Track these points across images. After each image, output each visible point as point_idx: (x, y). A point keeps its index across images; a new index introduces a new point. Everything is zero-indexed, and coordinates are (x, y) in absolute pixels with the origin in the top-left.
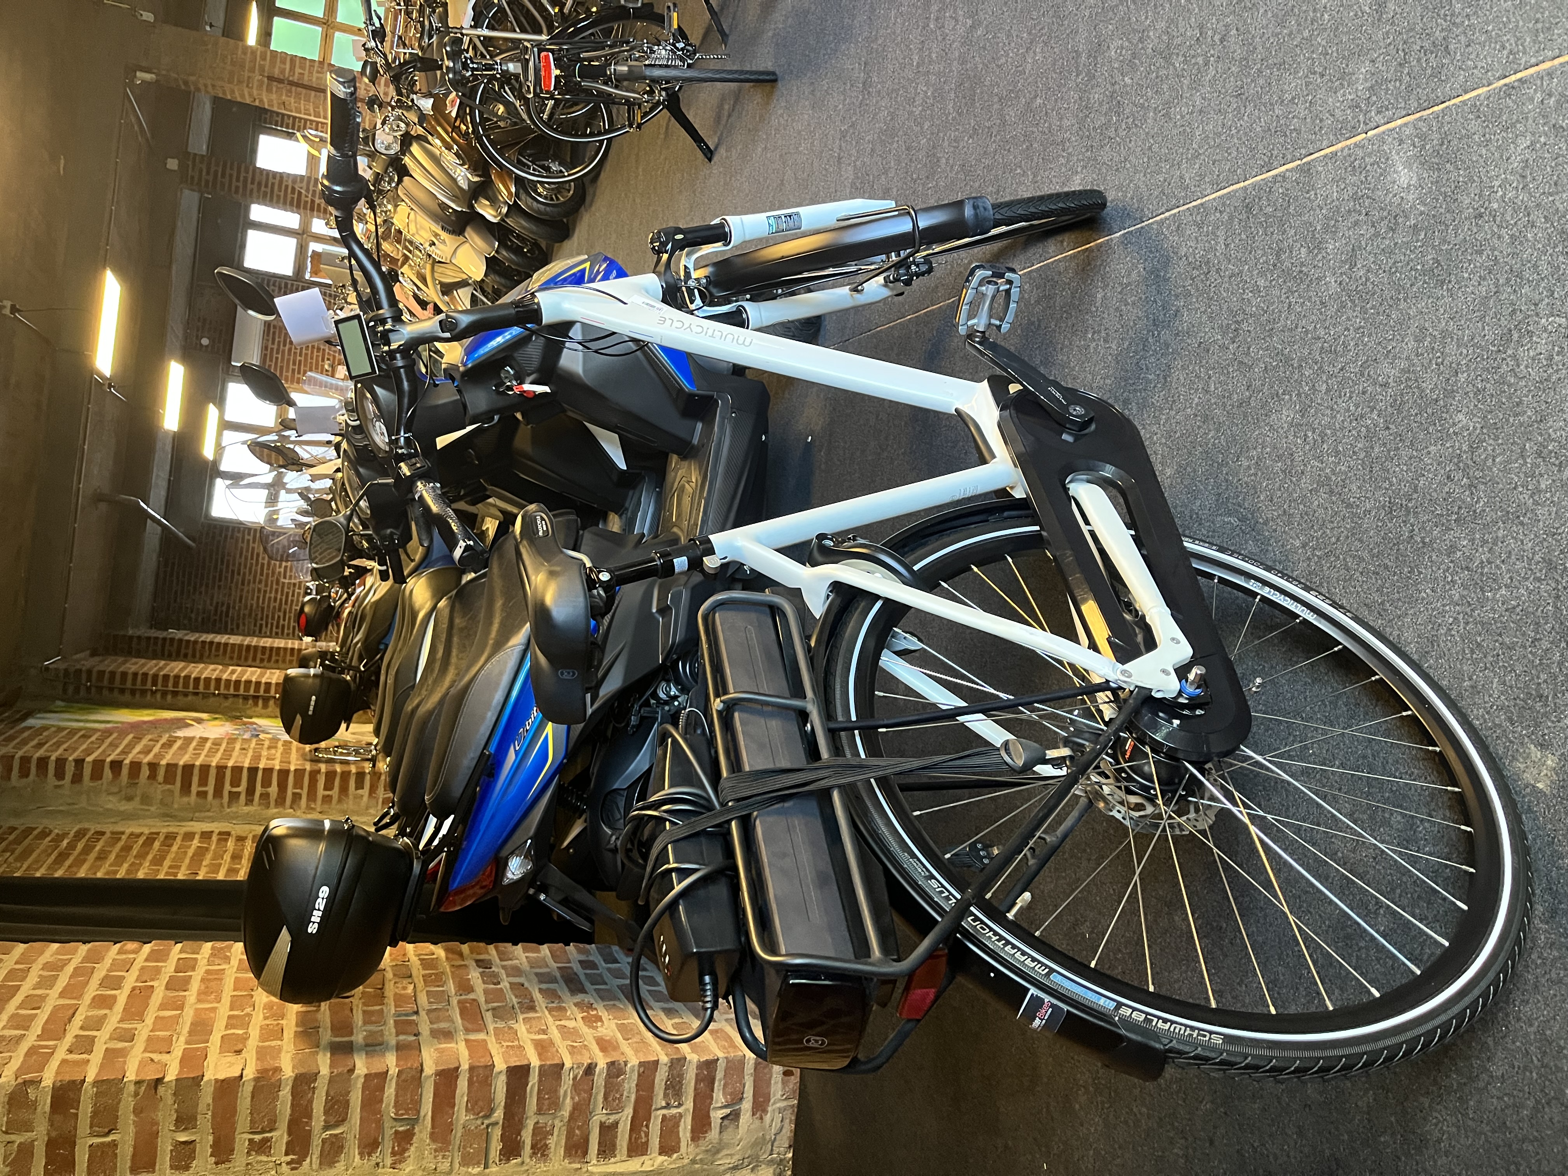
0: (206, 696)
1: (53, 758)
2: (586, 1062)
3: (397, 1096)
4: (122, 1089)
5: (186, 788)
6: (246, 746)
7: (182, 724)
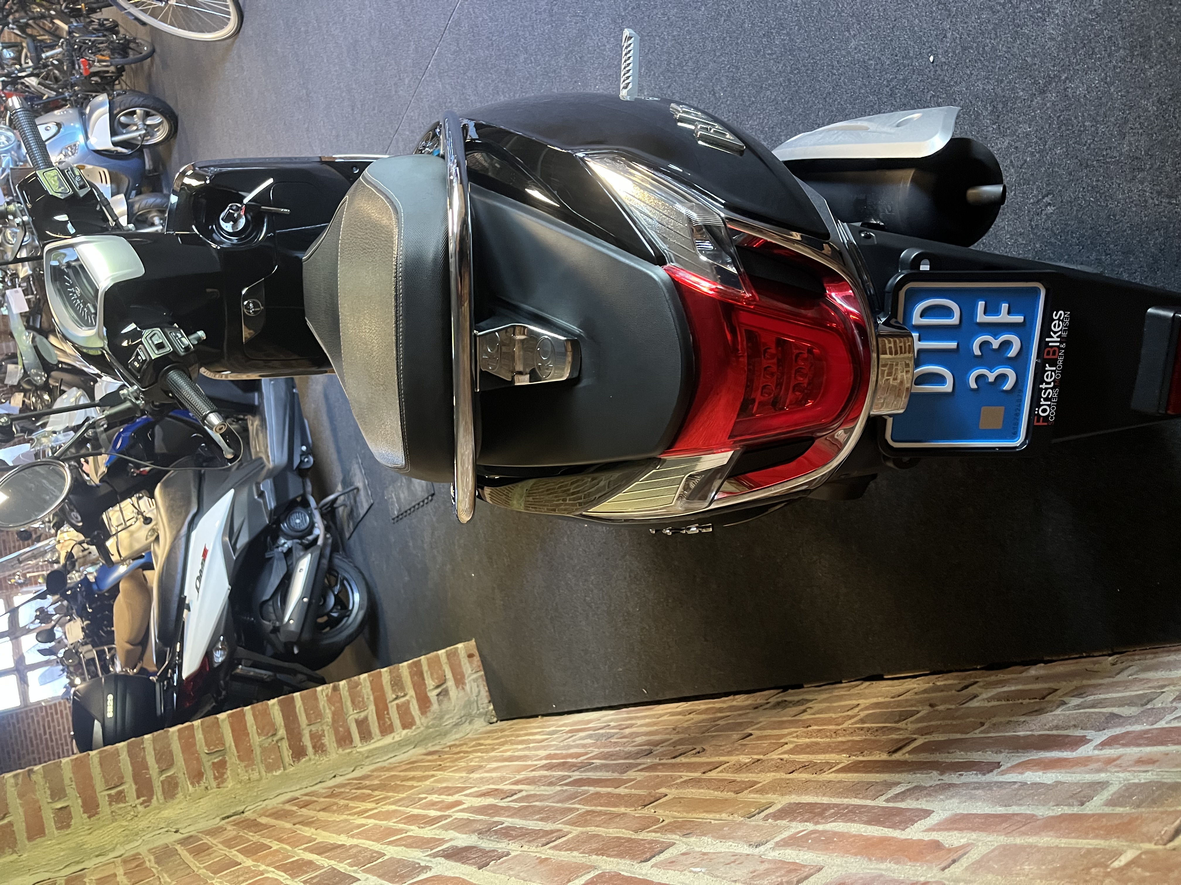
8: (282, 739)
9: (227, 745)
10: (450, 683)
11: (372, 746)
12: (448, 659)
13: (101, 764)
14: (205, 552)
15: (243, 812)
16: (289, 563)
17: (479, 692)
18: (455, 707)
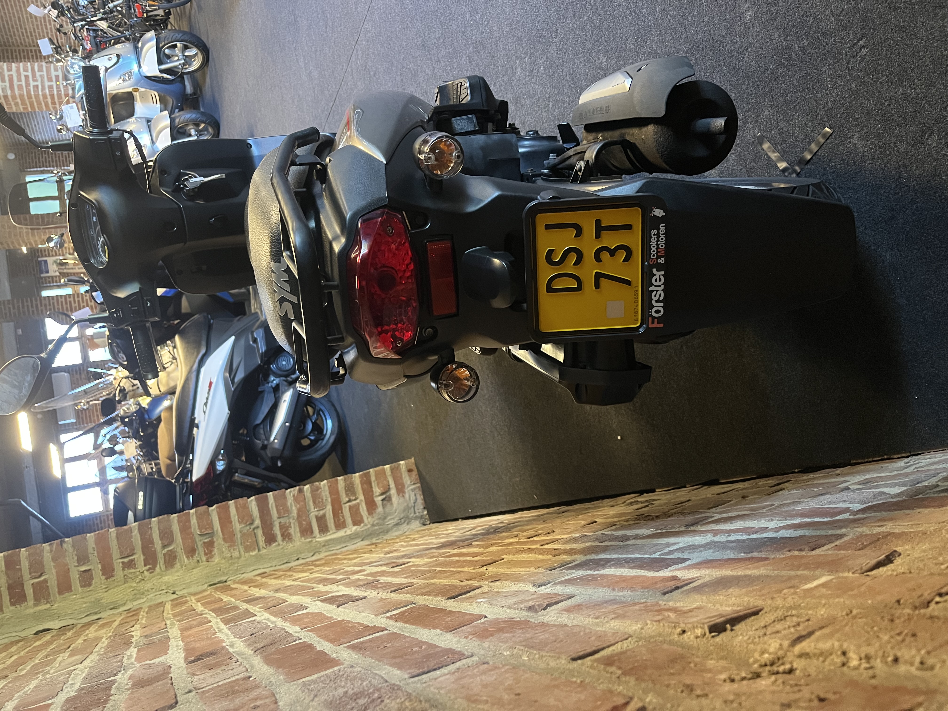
3: (198, 523)
8: (257, 527)
9: (215, 529)
10: (393, 492)
11: (328, 538)
12: (392, 472)
13: (118, 538)
14: (211, 384)
15: (226, 582)
16: (277, 396)
17: (416, 500)
18: (396, 510)
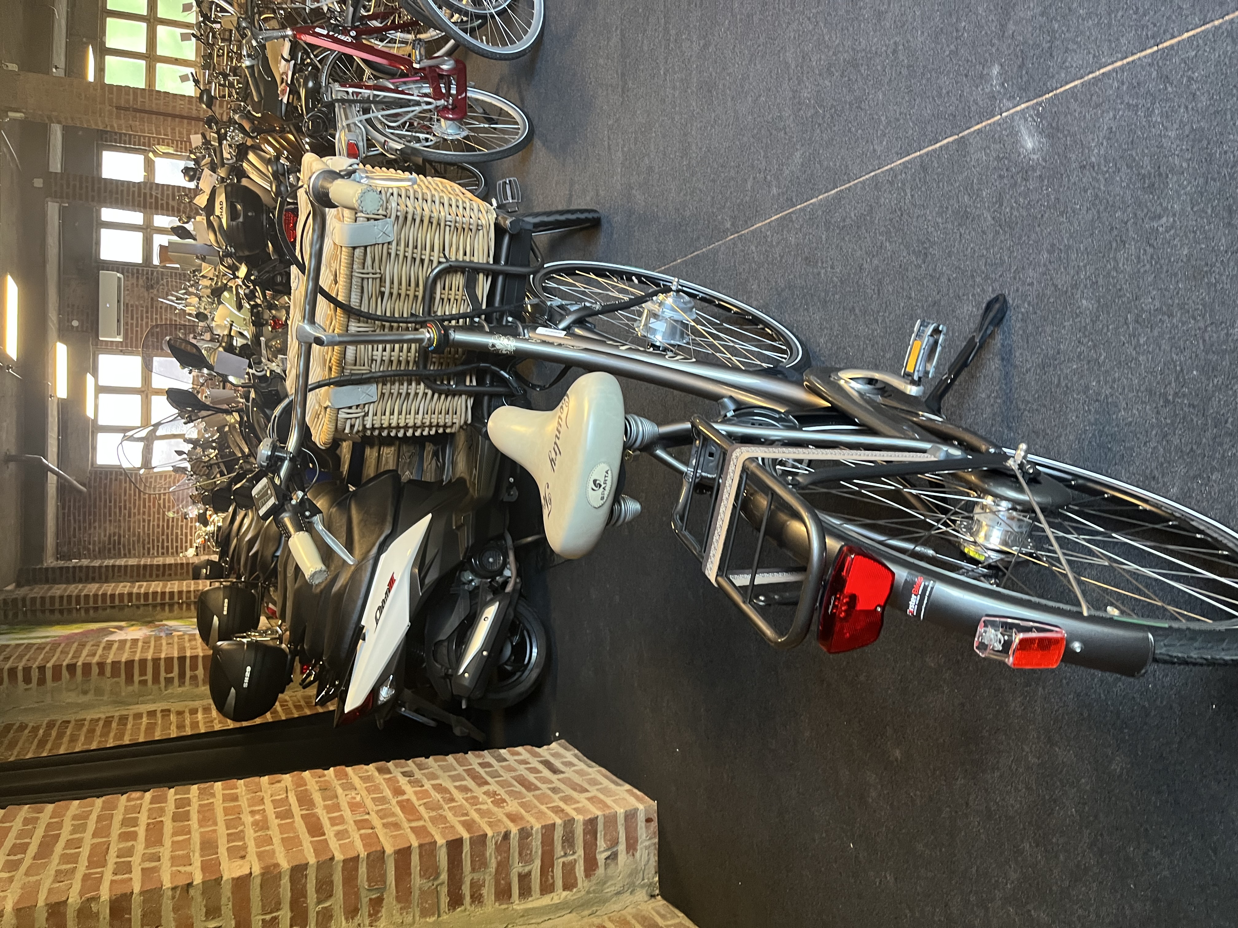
0: (122, 608)
1: (20, 668)
2: (503, 831)
3: (368, 872)
4: (161, 896)
5: (130, 679)
6: (170, 641)
7: (107, 632)
8: (442, 884)
9: (388, 883)
10: (622, 847)
12: (625, 820)
14: (392, 581)
17: (648, 861)
18: (620, 872)
